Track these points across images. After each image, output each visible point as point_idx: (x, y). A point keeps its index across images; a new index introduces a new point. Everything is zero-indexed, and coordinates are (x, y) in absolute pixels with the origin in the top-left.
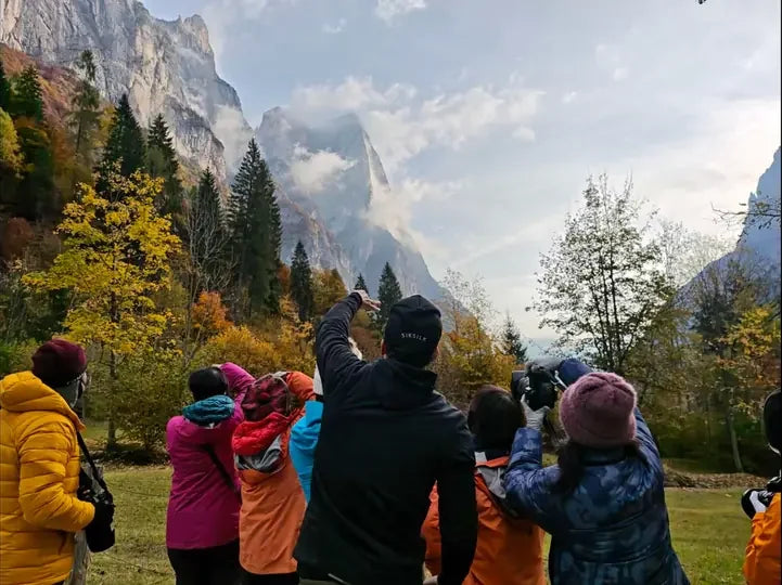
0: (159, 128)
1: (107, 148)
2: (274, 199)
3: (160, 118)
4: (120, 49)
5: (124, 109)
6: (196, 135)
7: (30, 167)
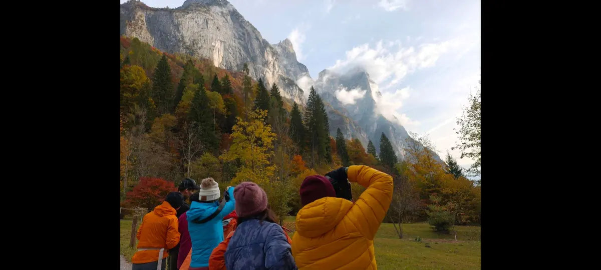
0: (275, 88)
1: (256, 101)
2: (324, 111)
3: (275, 84)
4: (259, 60)
5: (261, 83)
6: (291, 89)
7: (230, 113)
